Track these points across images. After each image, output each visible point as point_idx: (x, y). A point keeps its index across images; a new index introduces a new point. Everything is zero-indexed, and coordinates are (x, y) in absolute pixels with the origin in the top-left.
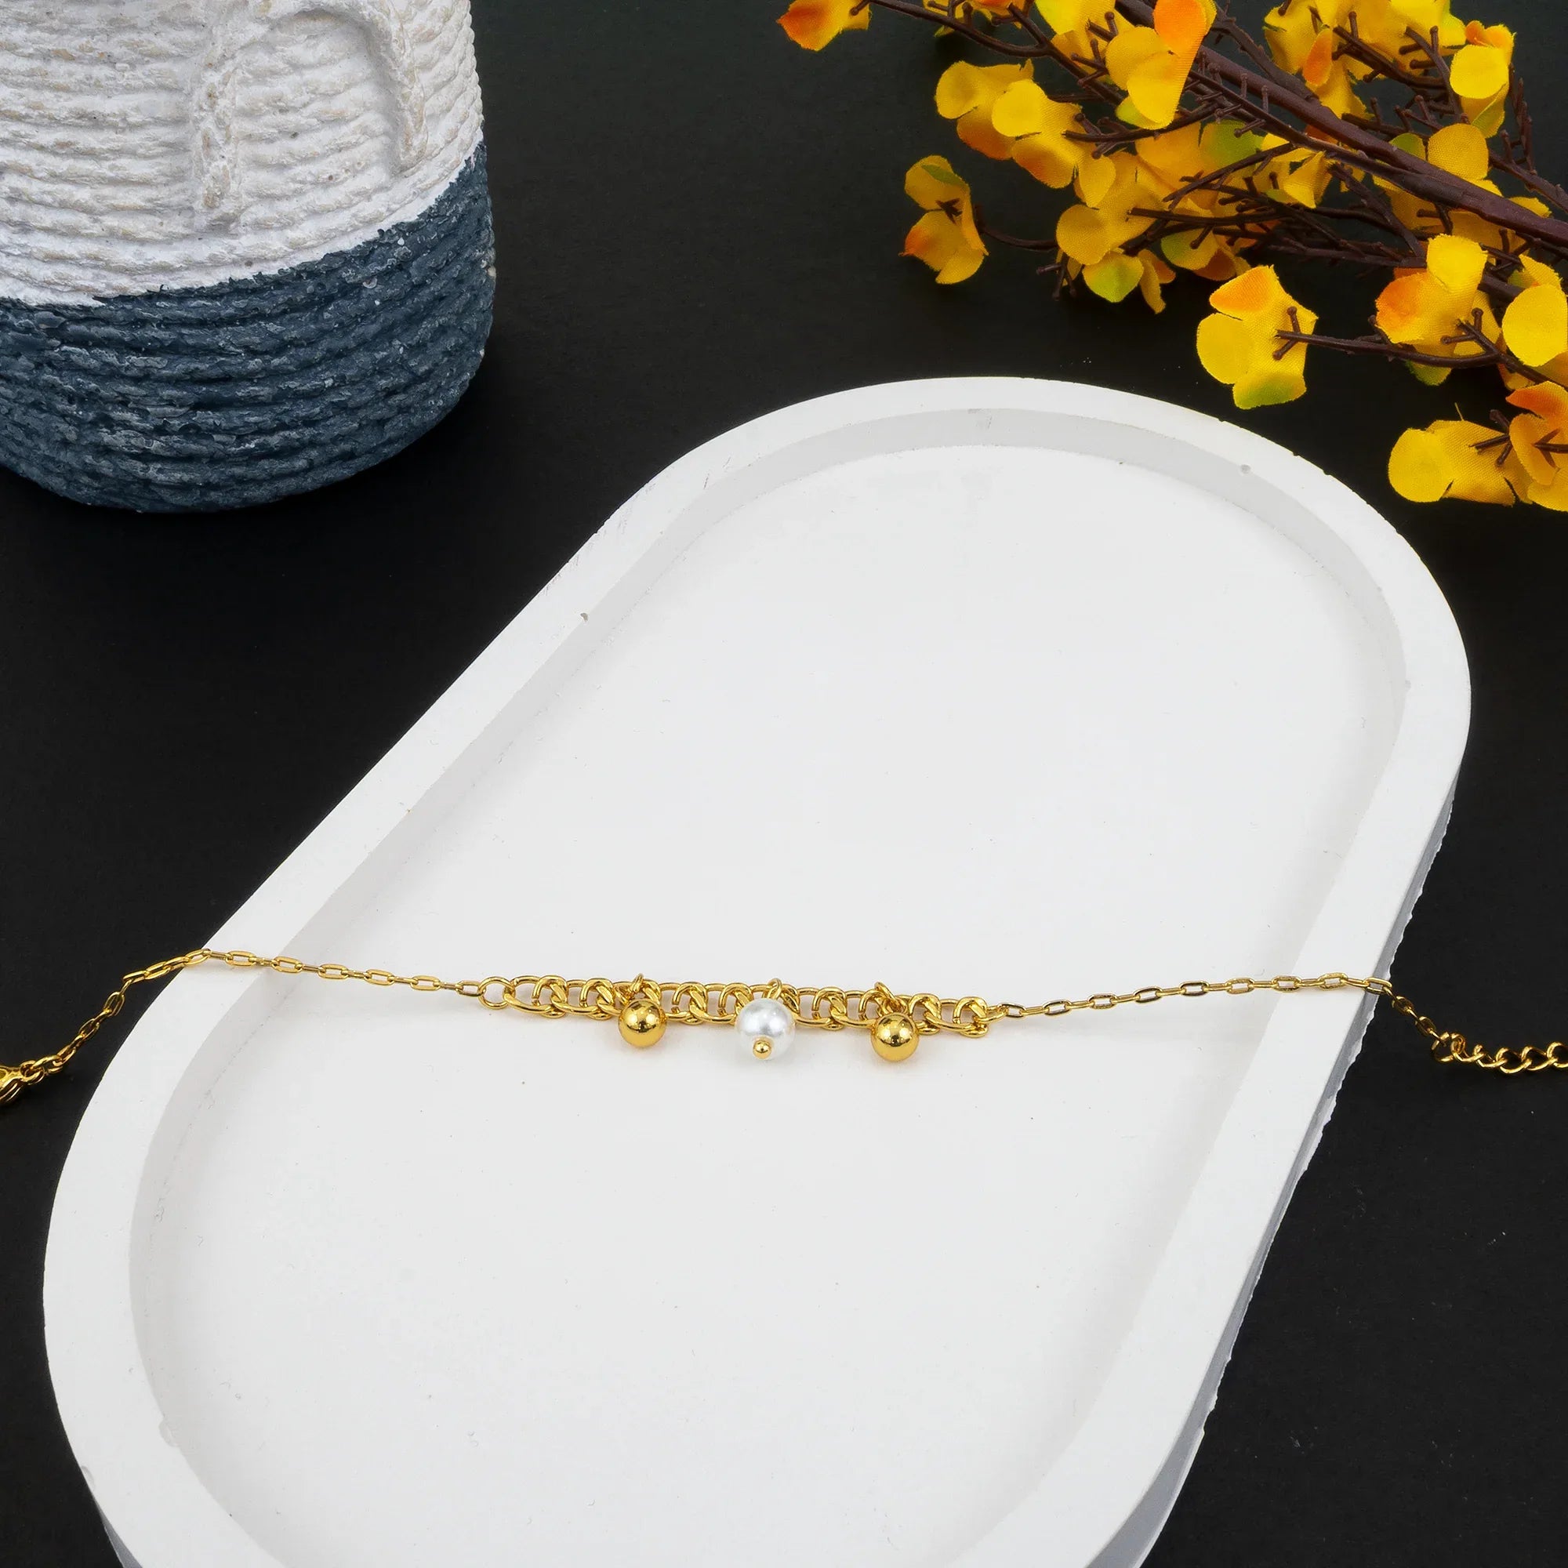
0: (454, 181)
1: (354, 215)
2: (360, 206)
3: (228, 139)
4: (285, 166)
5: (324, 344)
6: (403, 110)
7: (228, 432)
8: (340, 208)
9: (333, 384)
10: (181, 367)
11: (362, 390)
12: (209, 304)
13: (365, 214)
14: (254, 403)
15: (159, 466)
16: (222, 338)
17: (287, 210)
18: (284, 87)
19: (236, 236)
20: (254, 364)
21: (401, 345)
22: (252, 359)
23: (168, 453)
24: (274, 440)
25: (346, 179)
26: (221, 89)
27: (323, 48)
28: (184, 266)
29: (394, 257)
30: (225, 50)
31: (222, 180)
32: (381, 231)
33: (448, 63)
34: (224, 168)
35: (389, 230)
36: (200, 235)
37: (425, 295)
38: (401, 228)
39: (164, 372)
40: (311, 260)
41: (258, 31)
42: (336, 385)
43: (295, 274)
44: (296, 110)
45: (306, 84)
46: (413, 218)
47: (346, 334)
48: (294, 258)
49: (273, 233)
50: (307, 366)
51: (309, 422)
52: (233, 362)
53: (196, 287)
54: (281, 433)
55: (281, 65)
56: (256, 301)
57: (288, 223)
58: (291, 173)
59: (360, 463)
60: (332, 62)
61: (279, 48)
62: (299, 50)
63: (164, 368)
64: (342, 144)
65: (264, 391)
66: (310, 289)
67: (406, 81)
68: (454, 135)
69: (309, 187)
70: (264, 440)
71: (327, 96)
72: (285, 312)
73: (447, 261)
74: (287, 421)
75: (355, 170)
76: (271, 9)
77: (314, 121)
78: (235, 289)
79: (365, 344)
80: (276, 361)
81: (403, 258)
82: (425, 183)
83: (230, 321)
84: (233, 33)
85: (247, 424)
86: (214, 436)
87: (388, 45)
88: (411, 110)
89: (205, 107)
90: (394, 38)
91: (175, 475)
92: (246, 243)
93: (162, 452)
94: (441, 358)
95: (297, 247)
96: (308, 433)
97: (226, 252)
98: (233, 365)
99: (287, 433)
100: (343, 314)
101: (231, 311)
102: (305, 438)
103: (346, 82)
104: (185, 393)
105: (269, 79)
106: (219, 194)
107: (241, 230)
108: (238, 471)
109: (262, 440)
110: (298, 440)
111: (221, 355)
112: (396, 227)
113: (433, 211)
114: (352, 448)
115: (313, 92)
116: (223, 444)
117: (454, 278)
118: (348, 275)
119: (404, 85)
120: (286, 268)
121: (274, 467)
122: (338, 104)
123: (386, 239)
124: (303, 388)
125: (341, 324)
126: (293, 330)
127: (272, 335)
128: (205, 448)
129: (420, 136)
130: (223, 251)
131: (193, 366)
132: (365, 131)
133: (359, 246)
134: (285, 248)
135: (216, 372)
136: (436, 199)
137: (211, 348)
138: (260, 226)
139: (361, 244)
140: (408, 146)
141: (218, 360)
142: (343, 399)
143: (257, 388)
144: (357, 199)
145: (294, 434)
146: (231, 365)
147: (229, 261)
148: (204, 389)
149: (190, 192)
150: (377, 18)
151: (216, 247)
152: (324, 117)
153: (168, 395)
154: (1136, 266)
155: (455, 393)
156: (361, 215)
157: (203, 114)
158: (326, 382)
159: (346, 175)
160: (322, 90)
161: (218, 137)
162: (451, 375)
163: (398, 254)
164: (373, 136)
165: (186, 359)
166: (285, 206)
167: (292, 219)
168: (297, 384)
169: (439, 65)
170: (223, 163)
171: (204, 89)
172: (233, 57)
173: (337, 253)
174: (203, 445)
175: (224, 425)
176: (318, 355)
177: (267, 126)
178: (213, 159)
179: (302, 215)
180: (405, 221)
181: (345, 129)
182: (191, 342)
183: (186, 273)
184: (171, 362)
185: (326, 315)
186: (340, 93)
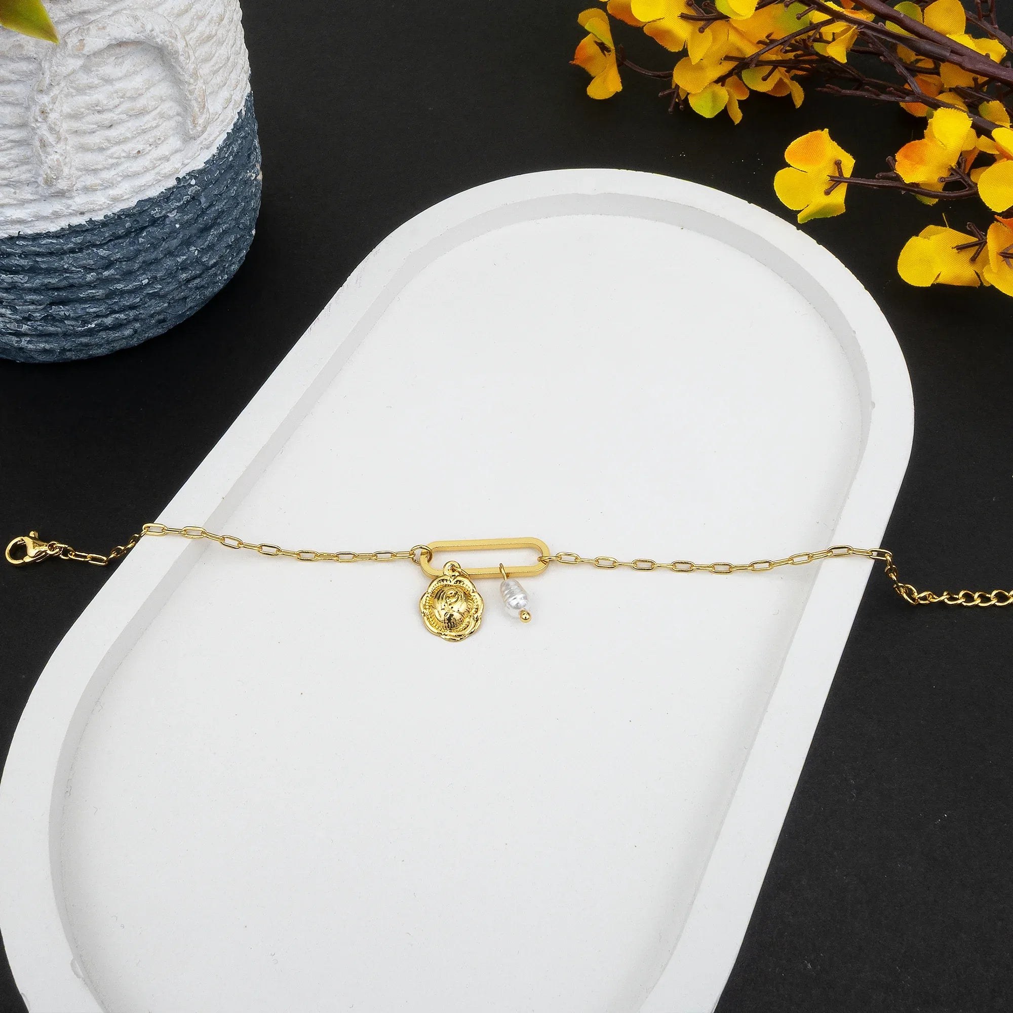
0: (230, 131)
1: (158, 173)
2: (162, 166)
3: (59, 140)
4: (104, 149)
5: (141, 259)
6: (191, 100)
7: (76, 319)
8: (147, 170)
9: (148, 282)
10: (37, 282)
11: (169, 283)
12: (55, 241)
13: (166, 171)
14: (92, 300)
15: (28, 339)
16: (66, 262)
17: (108, 177)
18: (100, 96)
19: (71, 198)
20: (90, 277)
21: (196, 250)
22: (89, 273)
23: (34, 333)
24: (109, 321)
25: (150, 150)
26: (51, 107)
27: (128, 65)
28: (34, 219)
29: (188, 195)
30: (51, 80)
31: (57, 169)
32: (178, 179)
33: (223, 51)
34: (58, 160)
35: (184, 177)
36: (45, 199)
37: (212, 213)
38: (193, 174)
39: (26, 285)
40: (127, 207)
41: (78, 63)
42: (150, 282)
43: (116, 217)
44: (110, 110)
45: (116, 92)
46: (200, 165)
47: (155, 248)
48: (115, 206)
49: (98, 193)
50: (128, 274)
51: (132, 307)
52: (75, 277)
53: (44, 232)
54: (113, 316)
55: (96, 81)
56: (89, 237)
57: (108, 185)
58: (109, 152)
59: (169, 325)
60: (135, 73)
61: (94, 69)
62: (109, 69)
63: (26, 283)
64: (146, 129)
65: (100, 292)
66: (128, 225)
67: (192, 81)
68: (229, 101)
69: (123, 160)
70: (101, 321)
71: (133, 99)
72: (110, 241)
73: (227, 187)
74: (116, 309)
75: (155, 144)
76: (85, 48)
77: (124, 117)
78: (74, 230)
79: (170, 253)
80: (106, 273)
81: (194, 194)
82: (209, 140)
83: (72, 251)
84: (57, 67)
85: (88, 313)
86: (66, 322)
87: (177, 59)
88: (196, 99)
89: (40, 120)
90: (180, 53)
91: (40, 345)
92: (79, 201)
93: (29, 332)
94: (225, 251)
95: (115, 200)
96: (132, 314)
97: (64, 209)
98: (76, 279)
99: (117, 316)
100: (153, 238)
101: (71, 245)
102: (130, 318)
103: (147, 86)
104: (42, 297)
105: (88, 91)
106: (55, 177)
107: (74, 194)
108: (84, 340)
109: (99, 321)
110: (126, 319)
111: (66, 272)
112: (188, 174)
113: (215, 157)
114: (164, 317)
115: (122, 97)
116: (72, 326)
117: (233, 196)
118: (156, 212)
119: (190, 84)
120: (109, 213)
121: (109, 336)
122: (141, 103)
123: (182, 183)
124: (127, 288)
125: (152, 244)
126: (117, 253)
127: (102, 258)
128: (59, 329)
129: (204, 116)
130: (62, 208)
131: (46, 281)
132: (162, 116)
133: (162, 192)
134: (108, 202)
135: (65, 283)
136: (218, 148)
137: (58, 269)
138: (87, 190)
139: (164, 191)
140: (195, 124)
141: (64, 276)
142: (156, 290)
143: (94, 291)
144: (159, 162)
145: (122, 316)
146: (74, 278)
147: (67, 214)
148: (56, 294)
149: (34, 172)
150: (167, 43)
151: (57, 206)
152: (131, 113)
153: (30, 299)
154: (723, 94)
155: (235, 267)
156: (163, 172)
157: (38, 125)
158: (143, 282)
159: (150, 148)
160: (128, 95)
161: (51, 139)
162: (232, 258)
163: (192, 191)
164: (170, 118)
165: (40, 277)
166: (106, 175)
167: (112, 183)
168: (122, 286)
169: (217, 55)
170: (57, 156)
171: (38, 108)
172: (58, 84)
173: (146, 199)
174: (58, 327)
175: (72, 315)
176: (136, 266)
177: (89, 124)
178: (48, 154)
179: (119, 179)
180: (196, 169)
181: (147, 118)
182: (43, 266)
183: (37, 223)
184: (30, 278)
185: (141, 240)
186: (142, 94)
